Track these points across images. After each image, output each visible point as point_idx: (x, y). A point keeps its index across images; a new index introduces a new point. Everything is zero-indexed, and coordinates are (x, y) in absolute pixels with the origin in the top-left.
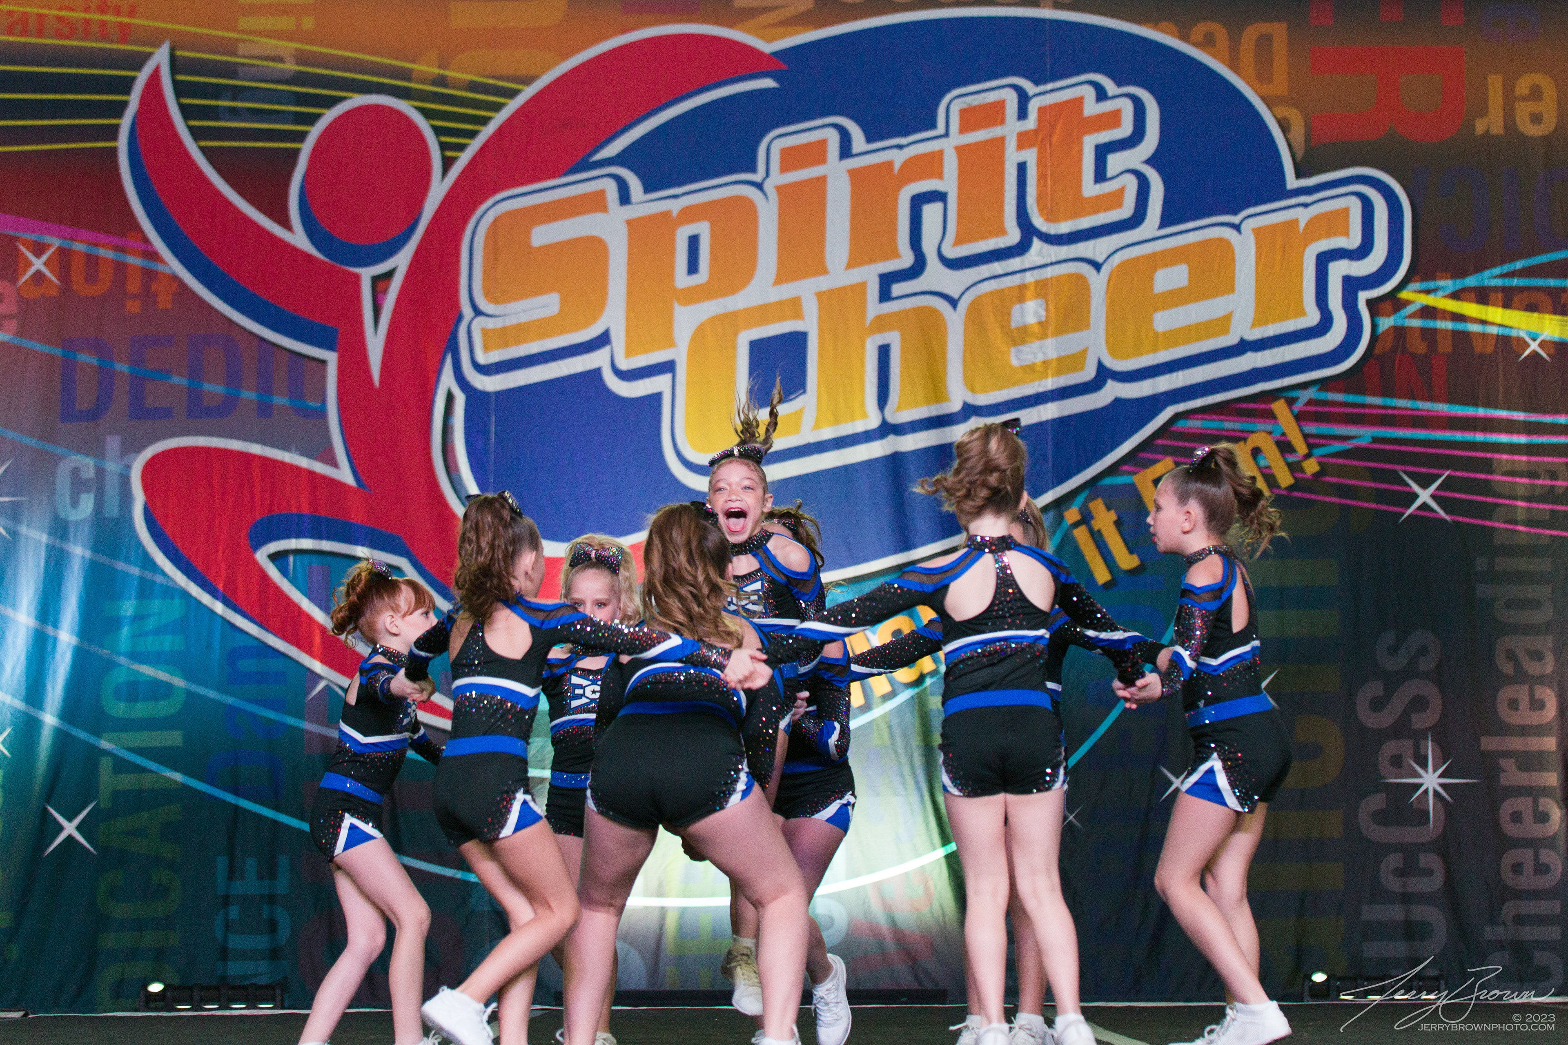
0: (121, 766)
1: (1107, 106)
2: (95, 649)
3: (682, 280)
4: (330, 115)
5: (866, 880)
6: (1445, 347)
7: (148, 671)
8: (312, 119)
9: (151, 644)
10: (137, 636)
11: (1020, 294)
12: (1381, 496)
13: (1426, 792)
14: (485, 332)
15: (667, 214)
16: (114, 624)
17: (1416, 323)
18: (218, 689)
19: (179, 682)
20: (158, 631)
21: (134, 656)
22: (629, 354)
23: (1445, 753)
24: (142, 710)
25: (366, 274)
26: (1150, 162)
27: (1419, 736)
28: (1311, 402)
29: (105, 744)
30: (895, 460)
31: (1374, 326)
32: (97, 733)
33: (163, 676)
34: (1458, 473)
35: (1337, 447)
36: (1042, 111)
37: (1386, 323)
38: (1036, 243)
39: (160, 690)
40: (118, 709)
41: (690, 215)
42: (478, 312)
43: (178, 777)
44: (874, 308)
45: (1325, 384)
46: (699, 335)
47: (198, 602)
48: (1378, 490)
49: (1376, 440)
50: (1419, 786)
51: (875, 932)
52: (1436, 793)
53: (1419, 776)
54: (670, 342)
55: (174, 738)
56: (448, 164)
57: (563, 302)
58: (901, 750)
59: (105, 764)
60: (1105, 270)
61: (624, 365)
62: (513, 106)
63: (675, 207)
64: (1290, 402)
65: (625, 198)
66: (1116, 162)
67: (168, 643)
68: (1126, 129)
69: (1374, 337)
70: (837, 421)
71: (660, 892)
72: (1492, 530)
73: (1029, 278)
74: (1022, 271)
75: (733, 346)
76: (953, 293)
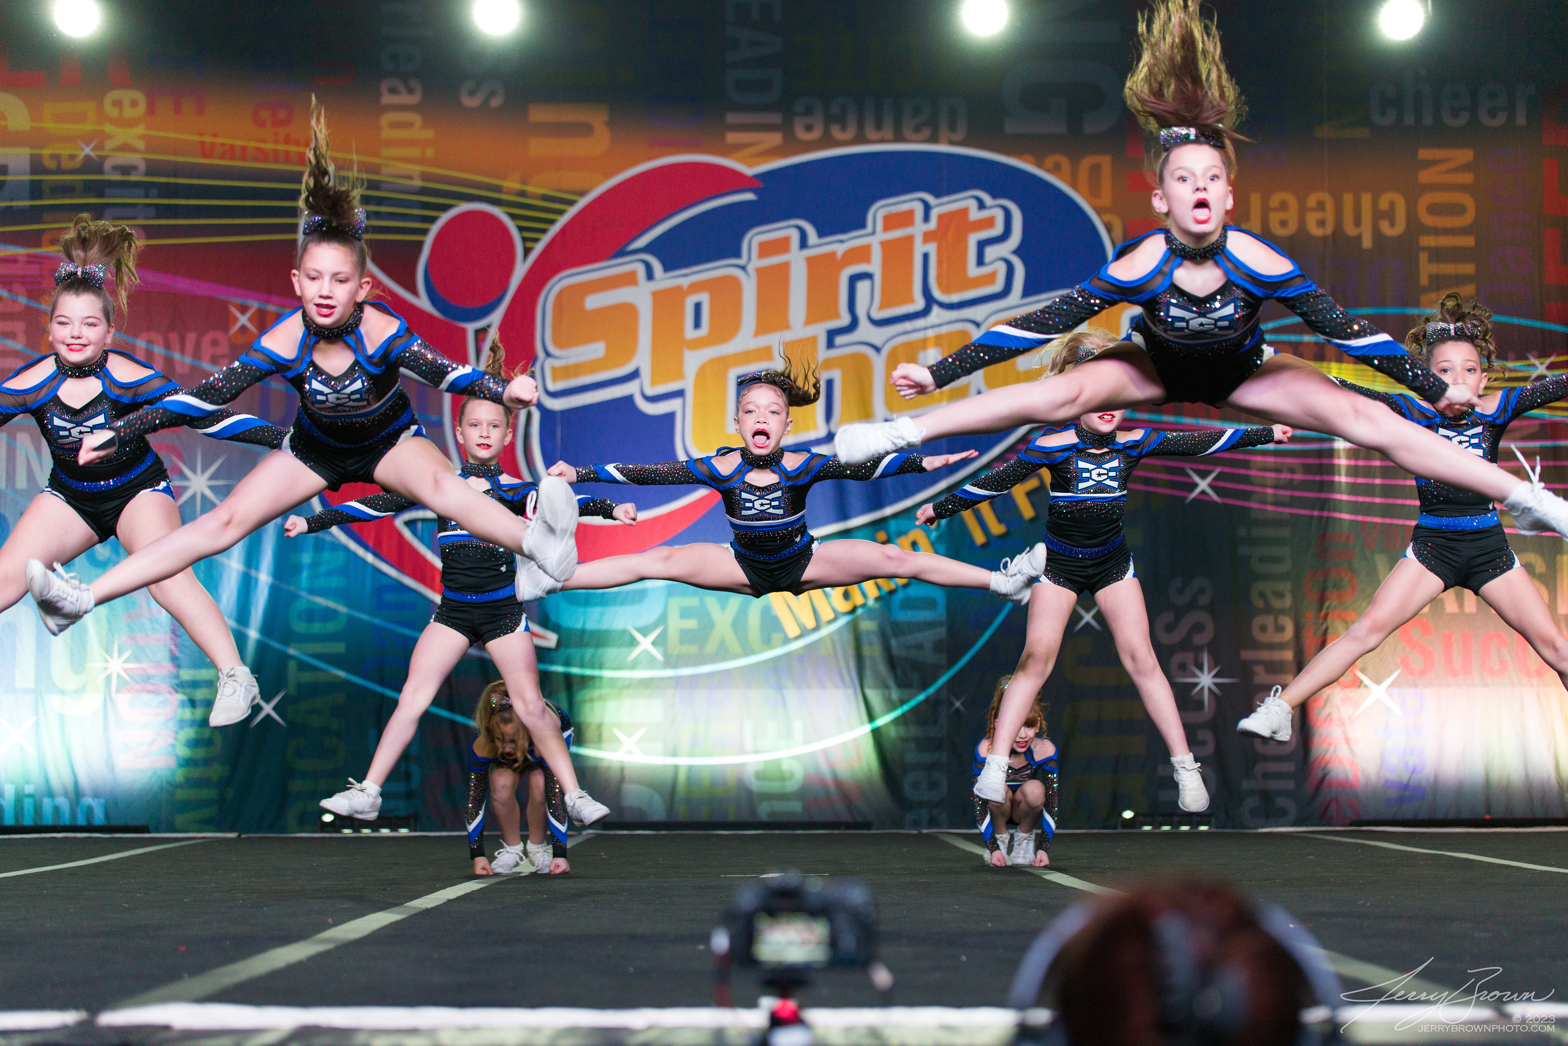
0: (303, 666)
1: (985, 214)
2: (285, 586)
3: (690, 333)
4: (445, 217)
5: (816, 747)
7: (321, 601)
8: (432, 220)
9: (322, 583)
10: (313, 577)
11: (924, 344)
12: (1173, 485)
13: (1202, 688)
14: (554, 370)
15: (678, 288)
16: (297, 569)
18: (371, 614)
19: (342, 609)
20: (328, 574)
21: (312, 591)
22: (654, 383)
23: (1216, 661)
24: (317, 627)
25: (471, 328)
26: (1016, 252)
27: (1198, 650)
29: (292, 651)
32: (286, 642)
33: (331, 604)
34: (1227, 470)
36: (941, 217)
38: (936, 310)
39: (329, 614)
40: (300, 627)
41: (695, 288)
42: (548, 354)
43: (342, 674)
44: (822, 353)
46: (702, 372)
47: (355, 555)
48: (1171, 481)
50: (1196, 684)
51: (822, 782)
52: (1210, 689)
53: (1196, 676)
54: (680, 376)
55: (339, 648)
56: (527, 251)
57: (608, 348)
58: (841, 657)
59: (292, 666)
60: (984, 327)
61: (650, 392)
62: (572, 211)
63: (685, 282)
65: (650, 276)
66: (991, 252)
67: (335, 582)
68: (998, 230)
70: (797, 431)
71: (675, 754)
72: (1249, 509)
73: (930, 333)
74: (926, 328)
75: (725, 379)
76: (878, 342)
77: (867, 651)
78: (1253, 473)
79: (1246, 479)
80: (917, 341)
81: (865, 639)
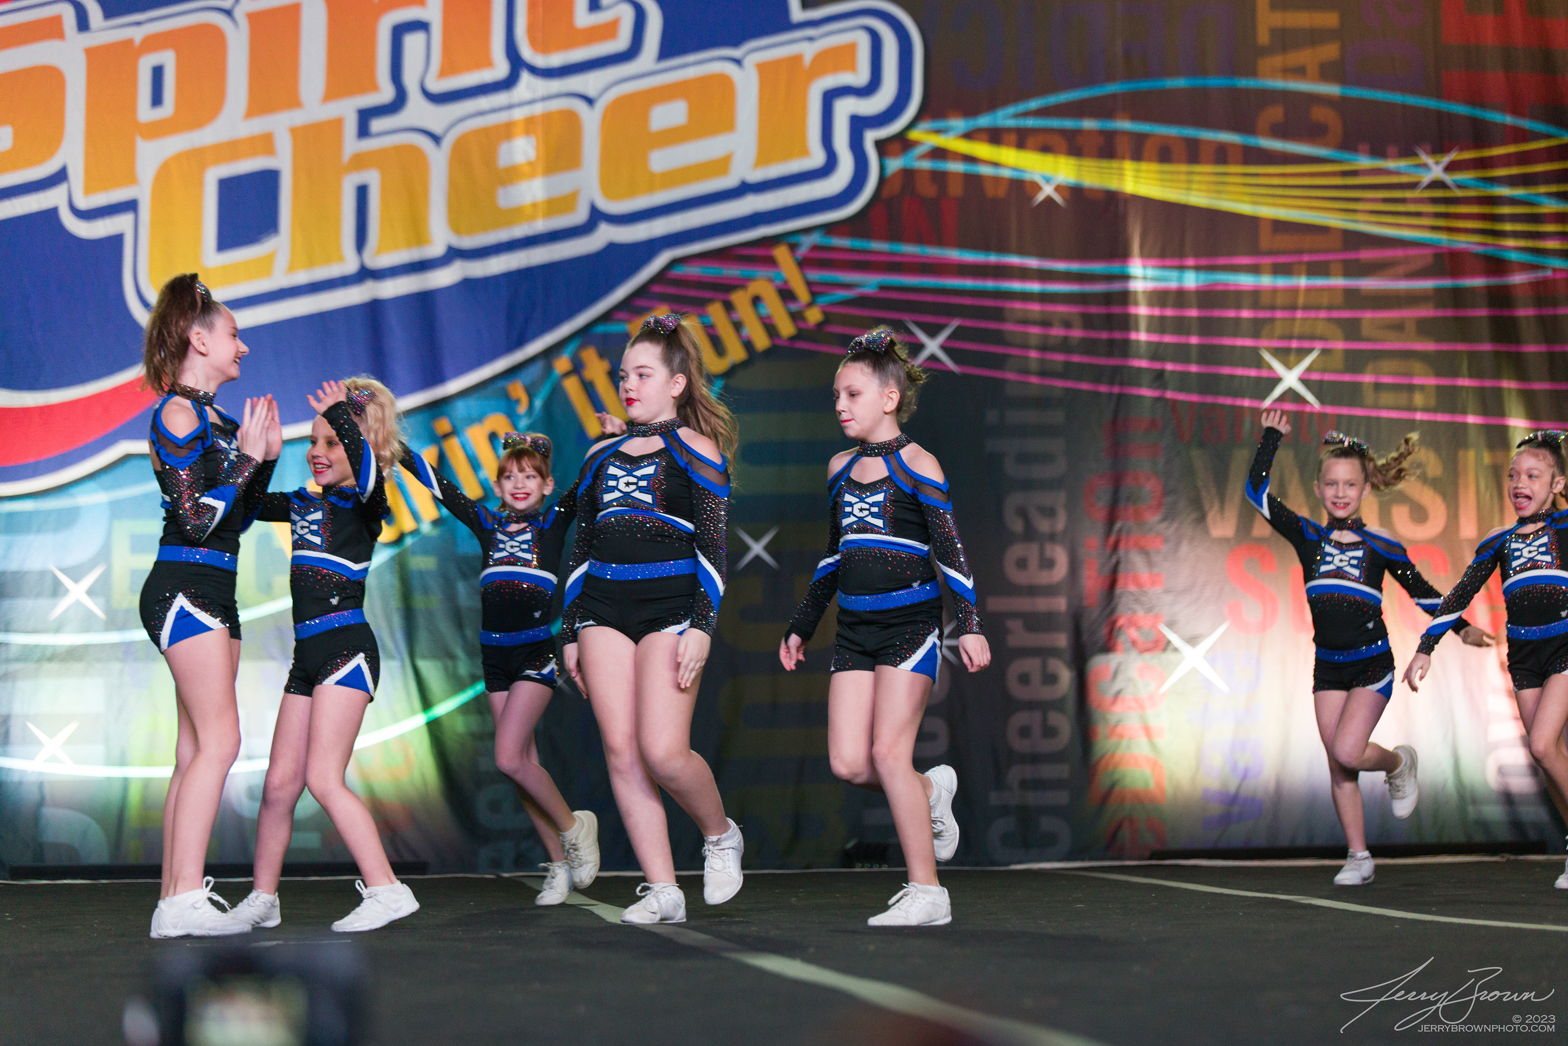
3: (145, 112)
6: (955, 190)
11: (507, 131)
15: (128, 43)
17: (926, 165)
22: (88, 192)
28: (815, 248)
30: (375, 307)
31: (882, 168)
34: (969, 323)
35: (842, 295)
37: (894, 164)
38: (526, 78)
41: (154, 43)
44: (351, 144)
45: (829, 228)
46: (164, 173)
49: (883, 288)
54: (131, 178)
57: (17, 136)
60: (600, 105)
61: (83, 203)
63: (138, 34)
64: (793, 247)
65: (83, 24)
69: (882, 180)
70: (311, 264)
71: (122, 761)
72: (1004, 381)
73: (519, 114)
74: (510, 107)
75: (201, 184)
76: (437, 129)
77: (419, 601)
78: (1008, 327)
79: (998, 338)
80: (497, 127)
81: (416, 583)
